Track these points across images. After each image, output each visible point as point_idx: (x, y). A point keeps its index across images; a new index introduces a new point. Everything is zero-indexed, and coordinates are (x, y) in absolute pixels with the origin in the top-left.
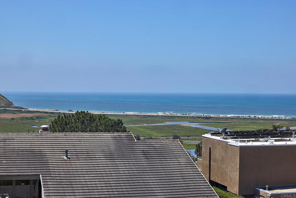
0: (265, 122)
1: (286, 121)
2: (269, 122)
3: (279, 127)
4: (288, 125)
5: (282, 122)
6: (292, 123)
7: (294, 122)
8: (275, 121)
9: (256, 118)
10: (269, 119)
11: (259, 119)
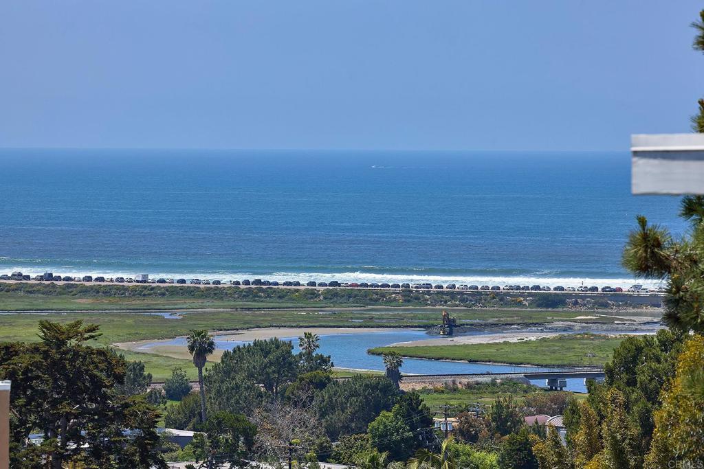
0: (105, 302)
1: (221, 299)
2: (125, 303)
3: (73, 332)
4: (226, 320)
5: (198, 302)
6: (249, 309)
7: (261, 305)
8: (160, 301)
9: (54, 286)
10: (125, 289)
11: (71, 288)
